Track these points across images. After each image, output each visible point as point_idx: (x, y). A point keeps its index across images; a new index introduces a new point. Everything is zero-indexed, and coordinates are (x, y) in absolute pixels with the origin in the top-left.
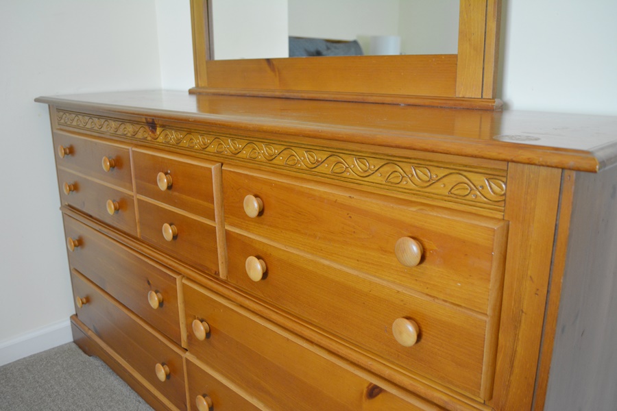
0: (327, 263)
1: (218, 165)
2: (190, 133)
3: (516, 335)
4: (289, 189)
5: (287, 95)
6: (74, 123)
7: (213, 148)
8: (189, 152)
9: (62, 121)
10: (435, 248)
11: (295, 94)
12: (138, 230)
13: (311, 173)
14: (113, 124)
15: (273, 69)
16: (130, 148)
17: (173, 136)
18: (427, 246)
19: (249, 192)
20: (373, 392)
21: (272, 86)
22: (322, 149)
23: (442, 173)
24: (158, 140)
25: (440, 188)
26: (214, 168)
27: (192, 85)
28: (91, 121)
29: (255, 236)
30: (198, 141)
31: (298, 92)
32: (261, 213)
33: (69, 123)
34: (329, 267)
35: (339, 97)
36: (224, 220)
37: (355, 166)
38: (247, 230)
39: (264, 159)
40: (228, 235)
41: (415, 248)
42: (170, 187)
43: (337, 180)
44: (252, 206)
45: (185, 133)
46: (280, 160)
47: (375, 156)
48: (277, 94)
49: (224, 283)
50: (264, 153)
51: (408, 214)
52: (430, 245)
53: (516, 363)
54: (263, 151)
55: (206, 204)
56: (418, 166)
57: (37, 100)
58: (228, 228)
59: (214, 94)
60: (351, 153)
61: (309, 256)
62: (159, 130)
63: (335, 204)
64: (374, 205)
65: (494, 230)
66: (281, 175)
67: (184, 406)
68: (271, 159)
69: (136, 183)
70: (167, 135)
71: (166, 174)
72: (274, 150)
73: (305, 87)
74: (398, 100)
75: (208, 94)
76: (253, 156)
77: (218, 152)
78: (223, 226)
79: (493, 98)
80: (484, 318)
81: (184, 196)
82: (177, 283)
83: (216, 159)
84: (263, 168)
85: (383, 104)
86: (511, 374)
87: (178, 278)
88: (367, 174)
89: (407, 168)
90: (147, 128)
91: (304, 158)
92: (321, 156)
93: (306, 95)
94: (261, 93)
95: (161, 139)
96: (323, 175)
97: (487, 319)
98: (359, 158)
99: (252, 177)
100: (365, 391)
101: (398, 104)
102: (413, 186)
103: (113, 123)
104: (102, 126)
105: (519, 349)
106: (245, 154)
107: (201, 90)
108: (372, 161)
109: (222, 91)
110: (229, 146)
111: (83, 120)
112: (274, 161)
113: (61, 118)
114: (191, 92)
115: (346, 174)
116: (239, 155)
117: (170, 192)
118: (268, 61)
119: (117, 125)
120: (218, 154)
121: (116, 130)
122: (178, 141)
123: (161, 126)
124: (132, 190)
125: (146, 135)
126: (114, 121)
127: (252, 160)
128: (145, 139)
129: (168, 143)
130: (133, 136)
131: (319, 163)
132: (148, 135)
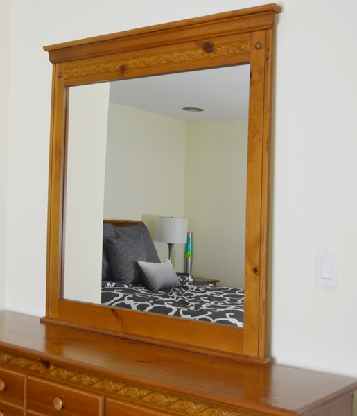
1: (103, 397)
2: (80, 373)
7: (97, 386)
8: (78, 385)
13: (167, 407)
16: (25, 376)
17: (64, 373)
22: (174, 395)
24: (51, 374)
26: (101, 399)
30: (86, 379)
37: (192, 407)
39: (136, 397)
42: (62, 408)
43: (182, 412)
46: (147, 399)
47: (204, 403)
50: (136, 394)
54: (136, 392)
56: (225, 410)
60: (190, 399)
62: (51, 368)
66: (148, 408)
68: (140, 397)
69: (27, 401)
70: (59, 371)
71: (60, 398)
72: (143, 392)
74: (207, 352)
76: (128, 394)
79: (265, 358)
83: (100, 392)
84: (135, 402)
88: (200, 411)
90: (41, 364)
91: (162, 399)
95: (53, 373)
96: (174, 409)
98: (195, 403)
101: (207, 355)
103: (6, 356)
106: (122, 392)
108: (201, 405)
110: (112, 386)
112: (143, 399)
115: (188, 410)
116: (118, 392)
117: (61, 411)
119: (10, 357)
120: (102, 389)
121: (9, 361)
122: (69, 377)
123: (53, 365)
124: (22, 405)
125: (39, 368)
126: (7, 354)
127: (127, 396)
128: (39, 371)
129: (60, 377)
130: (27, 367)
131: (171, 403)
132: (42, 370)
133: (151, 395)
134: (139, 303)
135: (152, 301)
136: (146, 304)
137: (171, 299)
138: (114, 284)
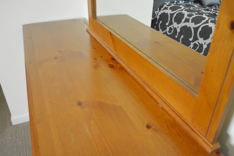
15: (112, 39)
74: (159, 100)
118: (111, 33)
134: (189, 13)
135: (196, 13)
136: (192, 14)
137: (209, 12)
138: (184, 1)
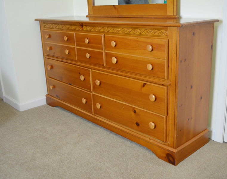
0: (132, 55)
1: (104, 35)
2: (94, 27)
3: (172, 63)
4: (123, 38)
5: (120, 16)
6: (51, 27)
7: (101, 31)
8: (94, 32)
9: (46, 27)
10: (155, 47)
11: (123, 16)
12: (77, 58)
13: (128, 34)
14: (67, 26)
15: (115, 9)
16: (74, 33)
17: (89, 28)
18: (153, 47)
19: (112, 40)
20: (144, 85)
21: (115, 14)
22: (131, 28)
23: (157, 30)
24: (84, 30)
25: (156, 34)
26: (102, 36)
27: (87, 14)
28: (58, 26)
29: (114, 52)
30: (97, 29)
31: (123, 15)
32: (116, 46)
33: (49, 27)
34: (133, 56)
35: (135, 16)
36: (105, 49)
37: (138, 31)
38: (112, 51)
39: (116, 32)
40: (106, 54)
41: (151, 48)
42: (88, 43)
43: (135, 35)
44: (113, 44)
45: (93, 27)
46: (120, 32)
47: (143, 28)
48: (117, 16)
49: (105, 68)
50: (116, 31)
51: (149, 40)
52: (154, 47)
53: (172, 70)
54: (116, 30)
55: (100, 46)
56: (152, 30)
57: (35, 20)
58: (106, 51)
59: (96, 17)
60: (137, 28)
61: (128, 55)
62: (84, 27)
63: (134, 40)
64: (142, 39)
65: (165, 41)
66: (121, 35)
67: (91, 110)
68: (118, 32)
69: (76, 43)
70: (87, 28)
71: (88, 39)
72: (119, 29)
73: (126, 14)
74: (152, 17)
75: (93, 17)
76: (113, 31)
77: (103, 31)
78: (105, 51)
80: (164, 60)
81: (93, 45)
82: (90, 71)
83: (103, 33)
84: (116, 34)
85: (148, 18)
86: (171, 72)
87: (90, 70)
88: (141, 33)
89: (149, 30)
90: (80, 26)
91: (127, 31)
92: (131, 30)
93: (126, 16)
94: (111, 16)
95: (85, 29)
96: (131, 34)
97: (165, 60)
98: (139, 29)
99: (113, 37)
100: (142, 85)
101: (152, 18)
102: (151, 34)
104: (63, 27)
105: (173, 66)
106: (111, 31)
107: (91, 16)
108: (142, 30)
109: (98, 16)
110: (107, 29)
111: (54, 26)
112: (119, 32)
113: (45, 26)
114: (87, 16)
115: (137, 33)
116: (109, 32)
117: (88, 44)
118: (114, 6)
119: (69, 26)
120: (103, 32)
121: (68, 28)
122: (91, 29)
123: (85, 26)
124: (75, 46)
125: (79, 29)
126: (68, 25)
127: (113, 32)
128: (79, 30)
129: (87, 30)
130: (75, 29)
131: (130, 31)
132: (80, 29)
133: (122, 30)
